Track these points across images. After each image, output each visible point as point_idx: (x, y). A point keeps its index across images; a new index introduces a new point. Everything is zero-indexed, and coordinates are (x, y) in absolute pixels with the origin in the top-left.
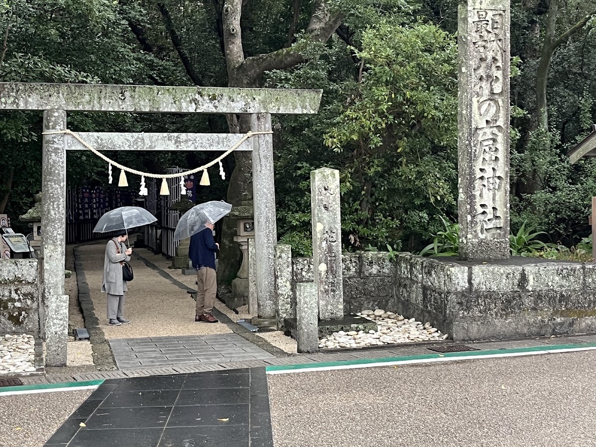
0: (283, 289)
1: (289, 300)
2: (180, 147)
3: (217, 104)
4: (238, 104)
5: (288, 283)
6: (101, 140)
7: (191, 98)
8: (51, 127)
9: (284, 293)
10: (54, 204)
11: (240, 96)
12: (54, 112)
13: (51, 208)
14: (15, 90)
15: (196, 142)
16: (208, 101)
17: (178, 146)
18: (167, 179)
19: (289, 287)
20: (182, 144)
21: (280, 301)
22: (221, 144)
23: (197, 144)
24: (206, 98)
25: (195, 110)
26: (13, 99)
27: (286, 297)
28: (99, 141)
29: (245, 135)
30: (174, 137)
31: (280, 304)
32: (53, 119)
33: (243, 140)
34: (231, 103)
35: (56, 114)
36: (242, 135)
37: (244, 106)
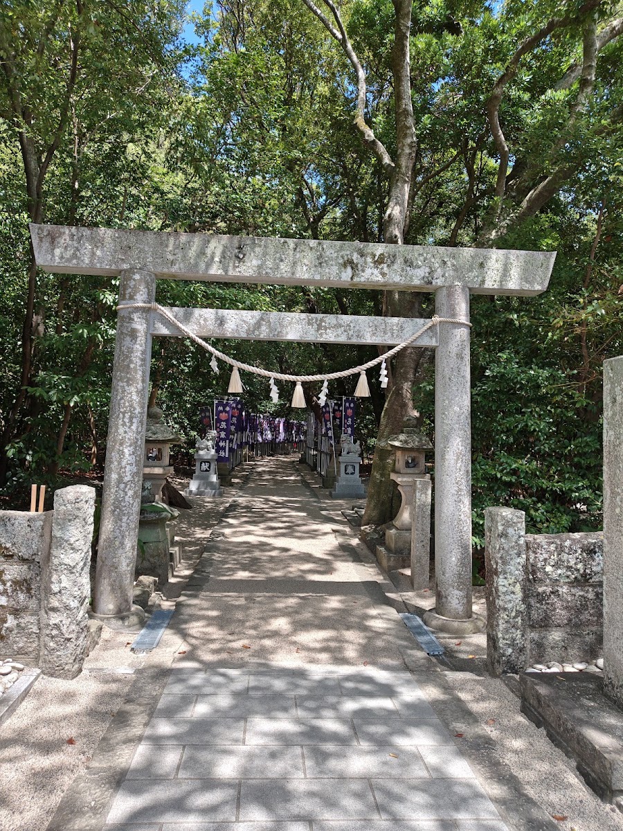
0: (508, 597)
1: (519, 620)
2: (324, 336)
3: (386, 270)
4: (419, 270)
5: (518, 588)
6: (205, 320)
7: (346, 258)
8: (127, 296)
9: (509, 606)
10: (124, 417)
11: (422, 258)
12: (134, 274)
13: (120, 421)
14: (75, 237)
15: (350, 330)
16: (372, 265)
17: (321, 334)
18: (304, 384)
19: (519, 595)
20: (328, 330)
21: (501, 622)
22: (389, 334)
23: (351, 333)
24: (369, 260)
25: (352, 278)
26: (72, 252)
27: (513, 614)
28: (202, 322)
29: (428, 320)
30: (317, 321)
31: (501, 628)
32: (132, 283)
33: (425, 328)
34: (409, 268)
35: (137, 277)
36: (422, 321)
37: (427, 275)
